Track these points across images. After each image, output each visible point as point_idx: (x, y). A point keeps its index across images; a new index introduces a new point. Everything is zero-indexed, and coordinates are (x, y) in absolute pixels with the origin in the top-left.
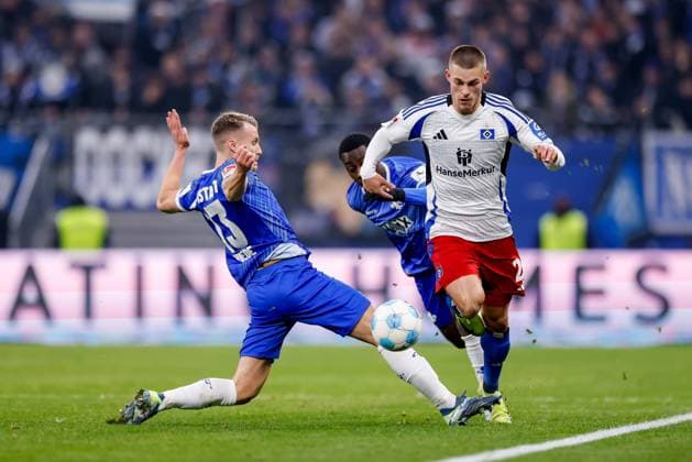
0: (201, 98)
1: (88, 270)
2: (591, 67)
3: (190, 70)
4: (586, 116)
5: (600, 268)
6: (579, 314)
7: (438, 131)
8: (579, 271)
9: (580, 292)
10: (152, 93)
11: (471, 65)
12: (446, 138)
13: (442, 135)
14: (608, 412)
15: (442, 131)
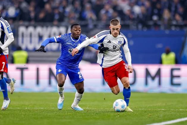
0: (57, 17)
1: (22, 70)
2: (176, 7)
3: (54, 9)
4: (174, 23)
5: (179, 69)
6: (172, 84)
7: (109, 41)
8: (172, 70)
9: (172, 77)
10: (42, 15)
11: (116, 25)
12: (110, 43)
13: (110, 42)
14: (181, 113)
15: (110, 41)
